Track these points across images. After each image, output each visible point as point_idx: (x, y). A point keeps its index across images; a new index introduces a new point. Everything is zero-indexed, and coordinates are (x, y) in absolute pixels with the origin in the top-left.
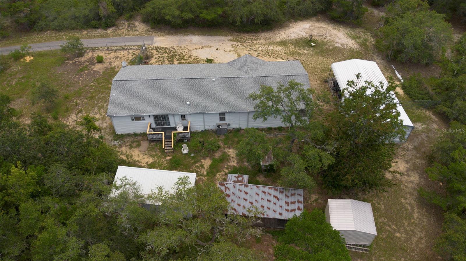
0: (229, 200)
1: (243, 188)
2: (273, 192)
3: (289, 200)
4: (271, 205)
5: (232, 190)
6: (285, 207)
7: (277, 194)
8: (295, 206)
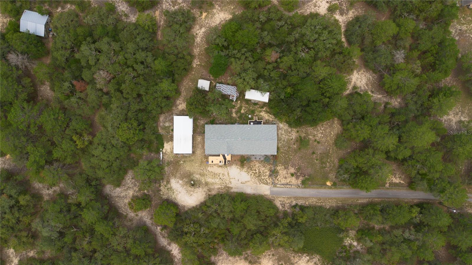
0: (236, 91)
1: (232, 94)
2: (224, 92)
3: (220, 89)
4: (225, 88)
5: (235, 93)
6: (221, 87)
7: (222, 91)
8: (218, 87)
